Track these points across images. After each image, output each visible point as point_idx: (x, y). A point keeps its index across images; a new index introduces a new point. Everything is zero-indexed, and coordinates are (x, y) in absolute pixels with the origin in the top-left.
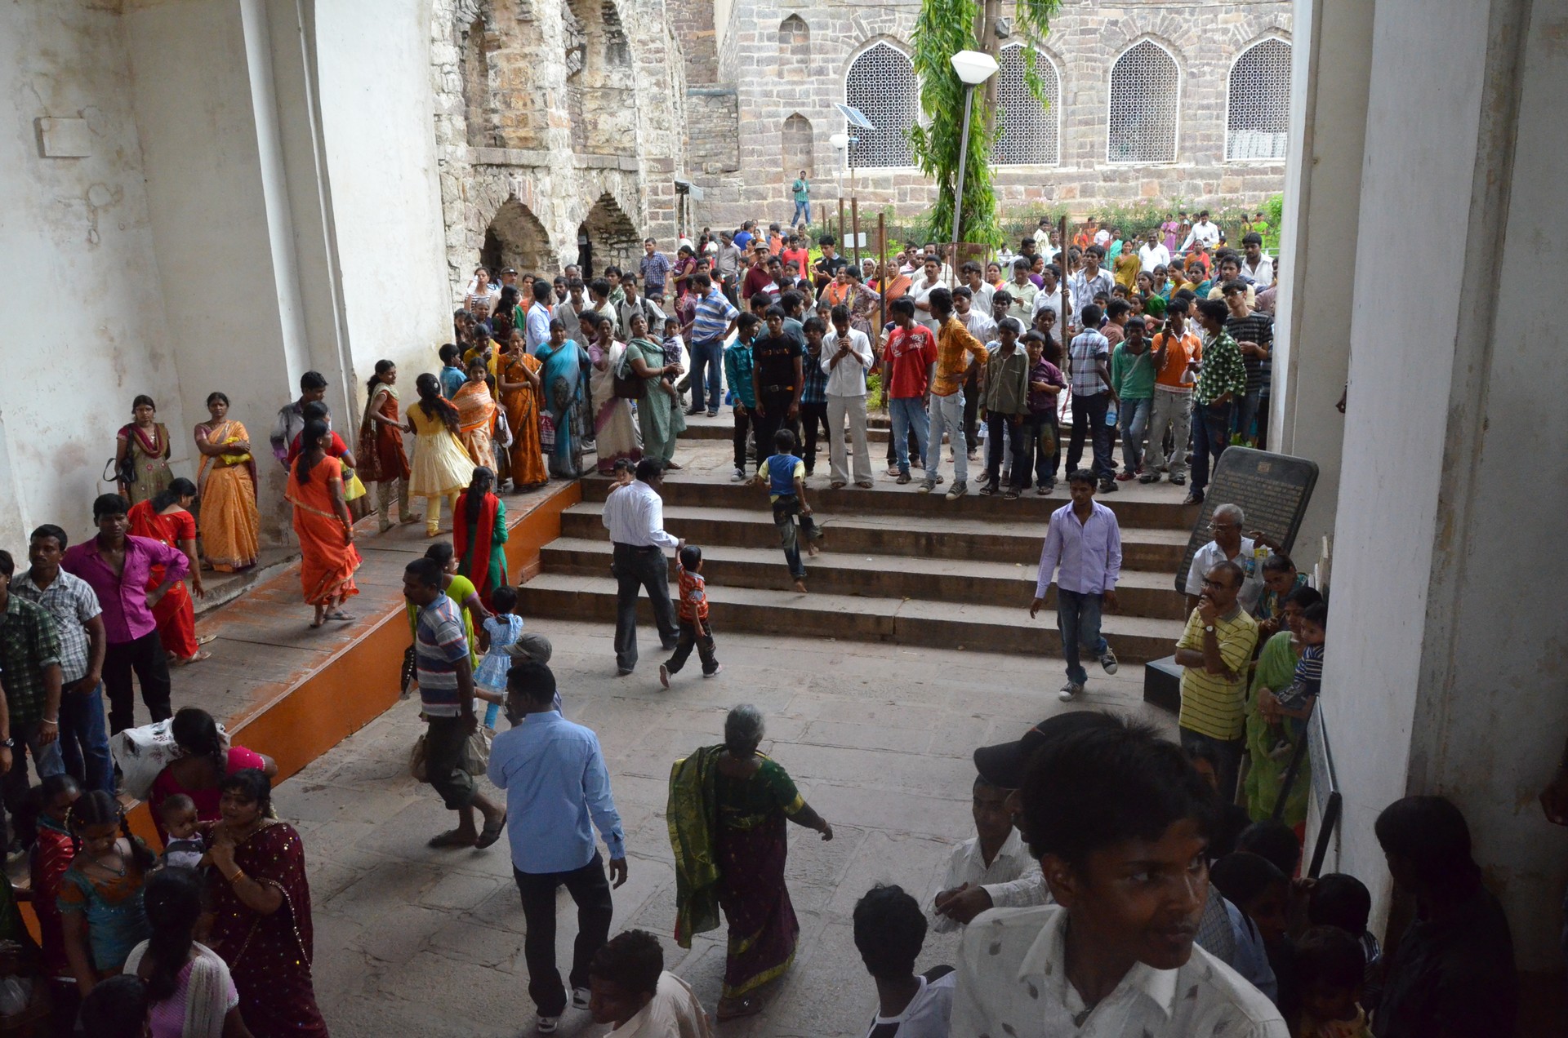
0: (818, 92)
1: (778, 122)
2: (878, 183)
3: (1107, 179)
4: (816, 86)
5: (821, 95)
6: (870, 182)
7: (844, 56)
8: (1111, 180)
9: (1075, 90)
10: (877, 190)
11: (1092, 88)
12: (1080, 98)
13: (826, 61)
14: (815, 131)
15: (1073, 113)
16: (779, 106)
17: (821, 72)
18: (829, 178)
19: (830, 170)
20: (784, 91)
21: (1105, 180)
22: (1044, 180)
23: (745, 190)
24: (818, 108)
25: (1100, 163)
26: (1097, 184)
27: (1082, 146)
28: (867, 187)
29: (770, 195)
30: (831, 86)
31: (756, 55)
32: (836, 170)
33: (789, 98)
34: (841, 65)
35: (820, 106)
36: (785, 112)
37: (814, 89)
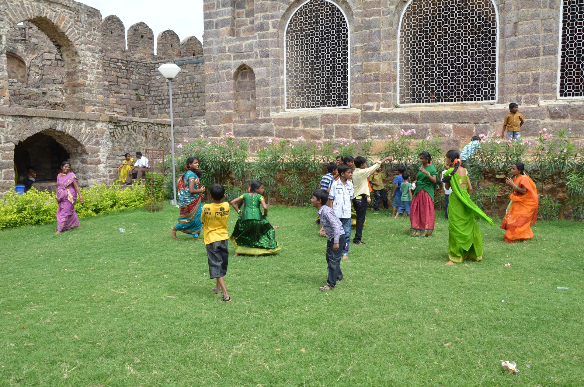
0: (259, 45)
1: (229, 72)
2: (307, 121)
3: (554, 114)
4: (258, 40)
5: (262, 47)
6: (300, 121)
7: (282, 11)
8: (560, 117)
9: (515, 20)
10: (306, 129)
11: (535, 16)
12: (520, 28)
13: (267, 18)
14: (257, 78)
15: (513, 44)
16: (230, 59)
17: (262, 27)
18: (267, 118)
19: (268, 111)
20: (234, 46)
21: (552, 117)
22: (476, 118)
23: (205, 128)
24: (259, 58)
25: (546, 98)
26: (543, 122)
27: (522, 80)
28: (297, 125)
29: (222, 132)
30: (270, 39)
31: (215, 20)
32: (273, 111)
33: (238, 53)
34: (279, 20)
35: (261, 57)
36: (234, 64)
37: (256, 42)
